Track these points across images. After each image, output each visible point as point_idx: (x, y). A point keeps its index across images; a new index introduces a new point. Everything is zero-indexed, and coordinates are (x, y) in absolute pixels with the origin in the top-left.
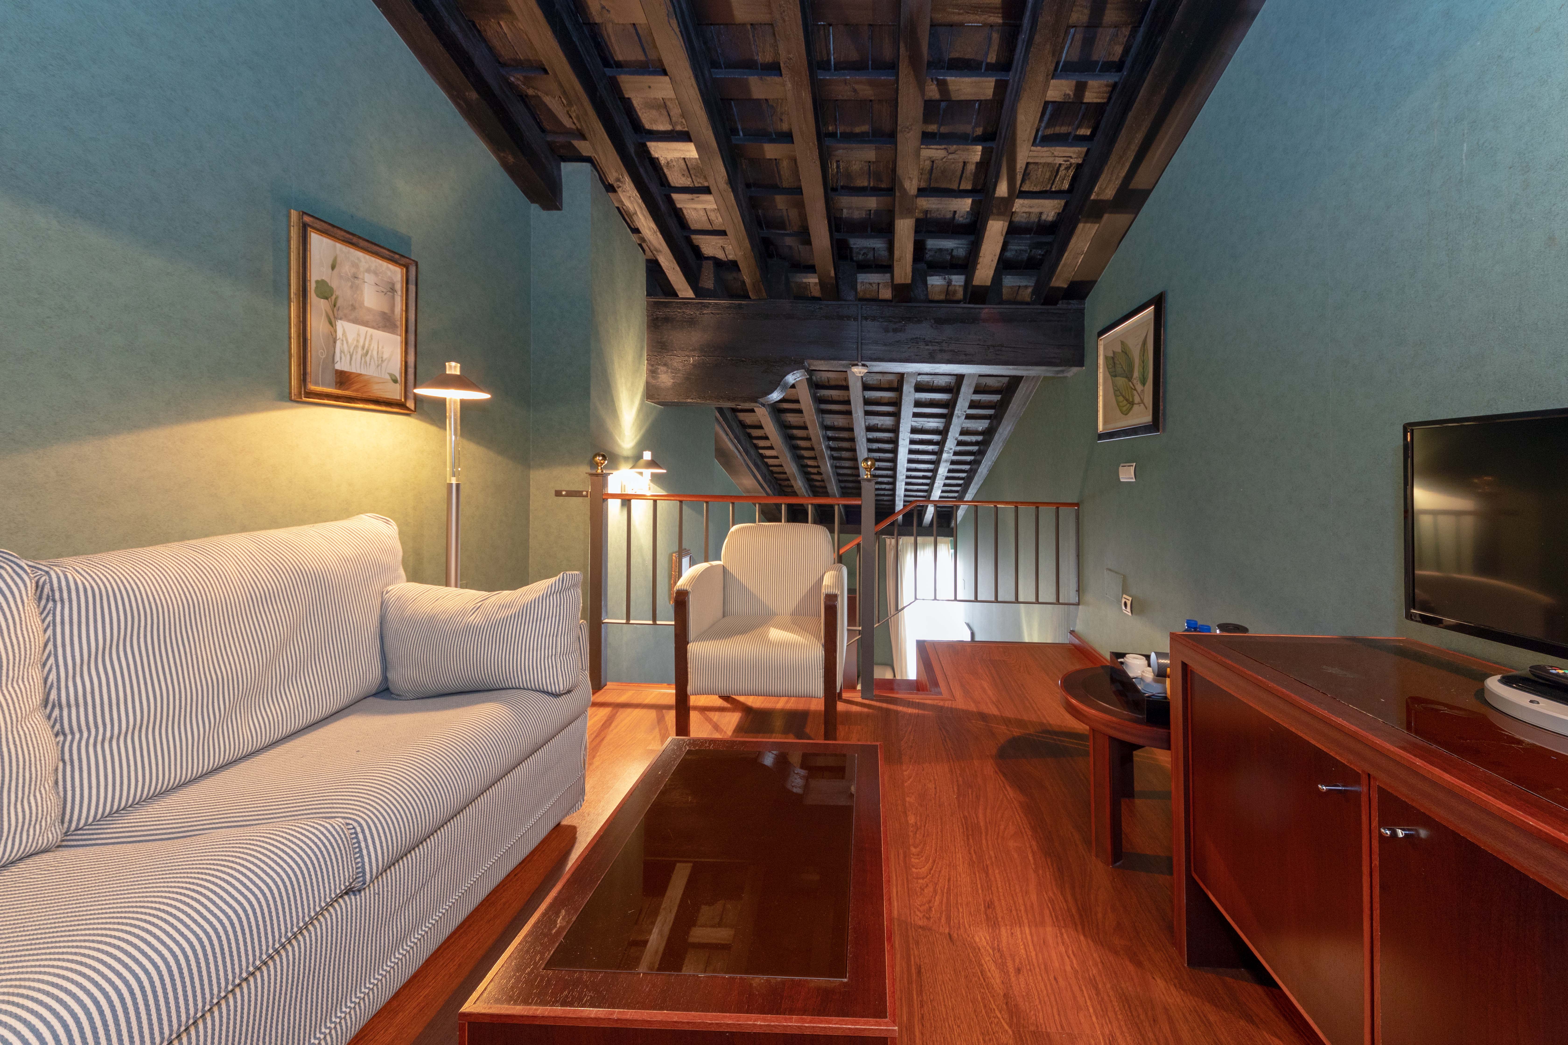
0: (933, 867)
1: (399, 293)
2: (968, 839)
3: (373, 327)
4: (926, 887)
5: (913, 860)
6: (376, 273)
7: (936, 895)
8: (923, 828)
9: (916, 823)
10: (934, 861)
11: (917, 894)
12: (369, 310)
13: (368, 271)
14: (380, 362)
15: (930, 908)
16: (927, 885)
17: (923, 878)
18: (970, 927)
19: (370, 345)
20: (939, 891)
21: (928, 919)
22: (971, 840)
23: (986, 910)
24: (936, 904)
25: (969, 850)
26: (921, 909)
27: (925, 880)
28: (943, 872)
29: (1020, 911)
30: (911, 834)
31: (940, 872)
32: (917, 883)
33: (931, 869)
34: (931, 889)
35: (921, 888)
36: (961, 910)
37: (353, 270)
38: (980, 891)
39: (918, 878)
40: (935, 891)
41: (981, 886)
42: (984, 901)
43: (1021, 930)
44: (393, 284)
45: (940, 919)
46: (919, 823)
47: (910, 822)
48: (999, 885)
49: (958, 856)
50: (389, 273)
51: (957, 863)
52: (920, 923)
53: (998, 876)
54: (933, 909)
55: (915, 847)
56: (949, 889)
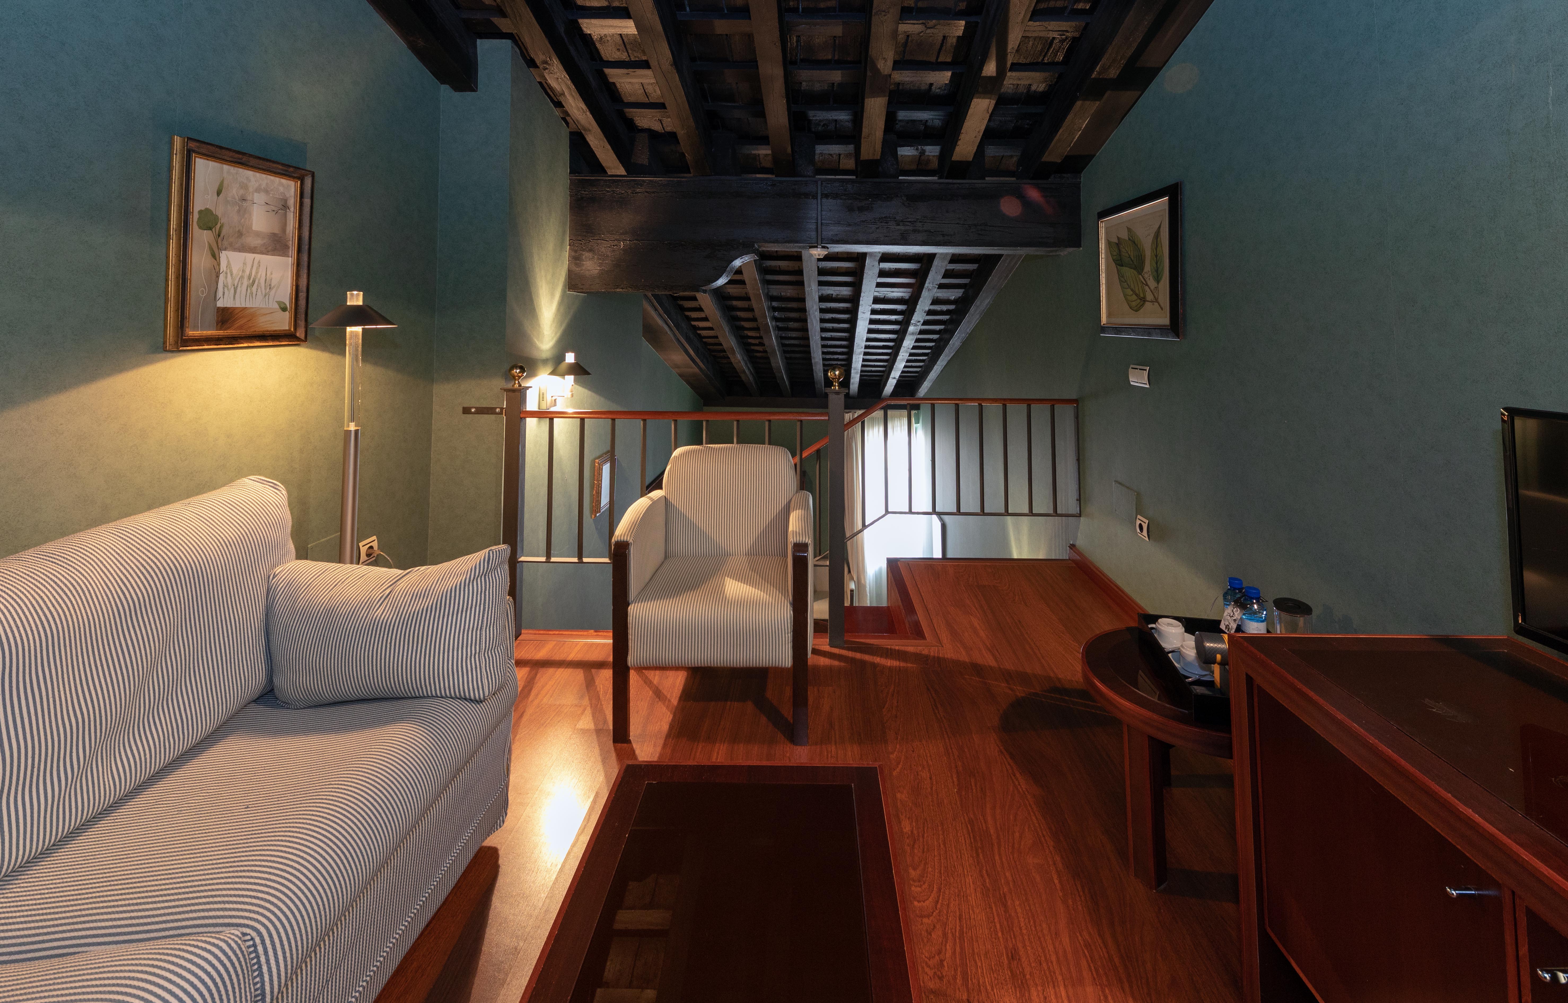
0: (938, 897)
1: (292, 209)
2: (978, 855)
3: (262, 253)
4: (933, 929)
5: (913, 888)
6: (267, 191)
7: (946, 942)
8: (921, 839)
9: (912, 832)
10: (939, 890)
11: (923, 940)
12: (258, 234)
13: (258, 190)
14: (268, 290)
15: (942, 961)
16: (934, 926)
17: (928, 916)
18: (993, 990)
19: (257, 273)
20: (950, 935)
21: (941, 978)
22: (981, 855)
23: (1010, 963)
24: (947, 955)
25: (980, 871)
26: (931, 963)
27: (931, 918)
28: (952, 905)
29: (1052, 962)
30: (908, 849)
31: (948, 905)
32: (922, 924)
33: (937, 902)
34: (940, 933)
35: (927, 931)
36: (979, 964)
37: (242, 192)
38: (1000, 934)
39: (922, 916)
40: (945, 935)
41: (1001, 926)
42: (1006, 948)
43: (1055, 992)
44: (286, 201)
45: (955, 978)
46: (915, 832)
47: (905, 831)
48: (1022, 924)
49: (967, 880)
50: (281, 189)
51: (968, 891)
52: (931, 985)
53: (1019, 910)
54: (945, 964)
55: (915, 869)
56: (961, 930)
